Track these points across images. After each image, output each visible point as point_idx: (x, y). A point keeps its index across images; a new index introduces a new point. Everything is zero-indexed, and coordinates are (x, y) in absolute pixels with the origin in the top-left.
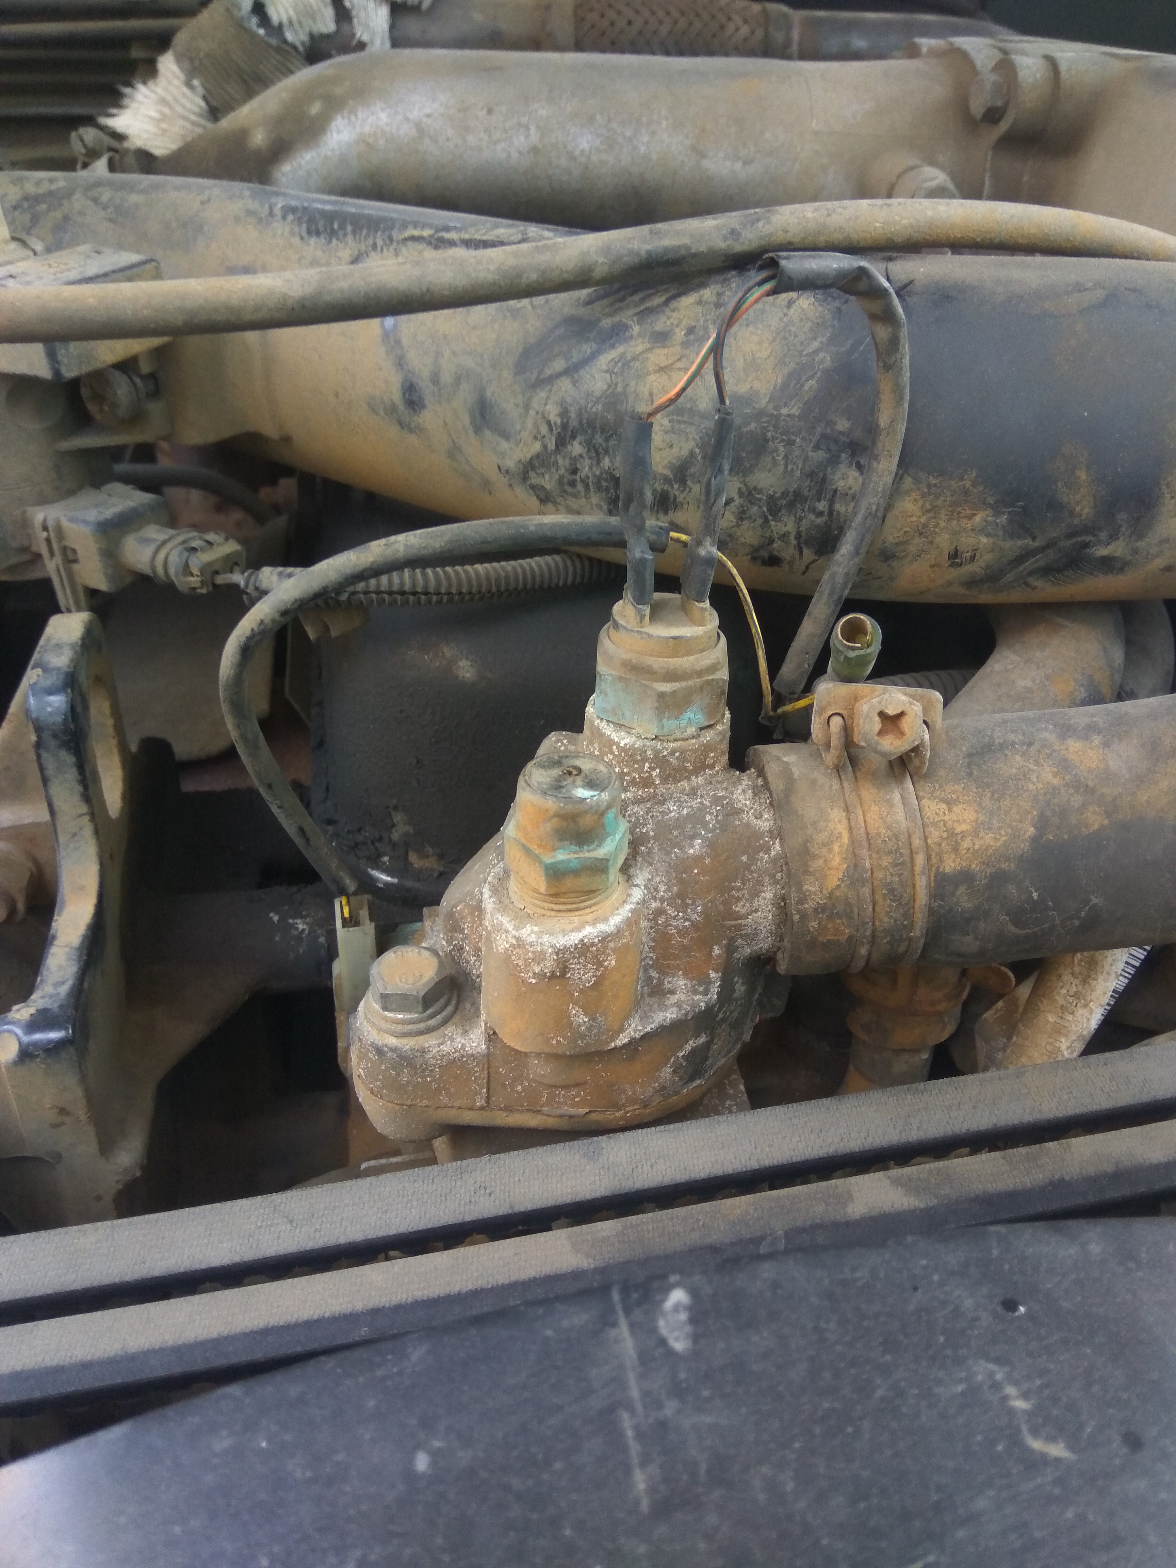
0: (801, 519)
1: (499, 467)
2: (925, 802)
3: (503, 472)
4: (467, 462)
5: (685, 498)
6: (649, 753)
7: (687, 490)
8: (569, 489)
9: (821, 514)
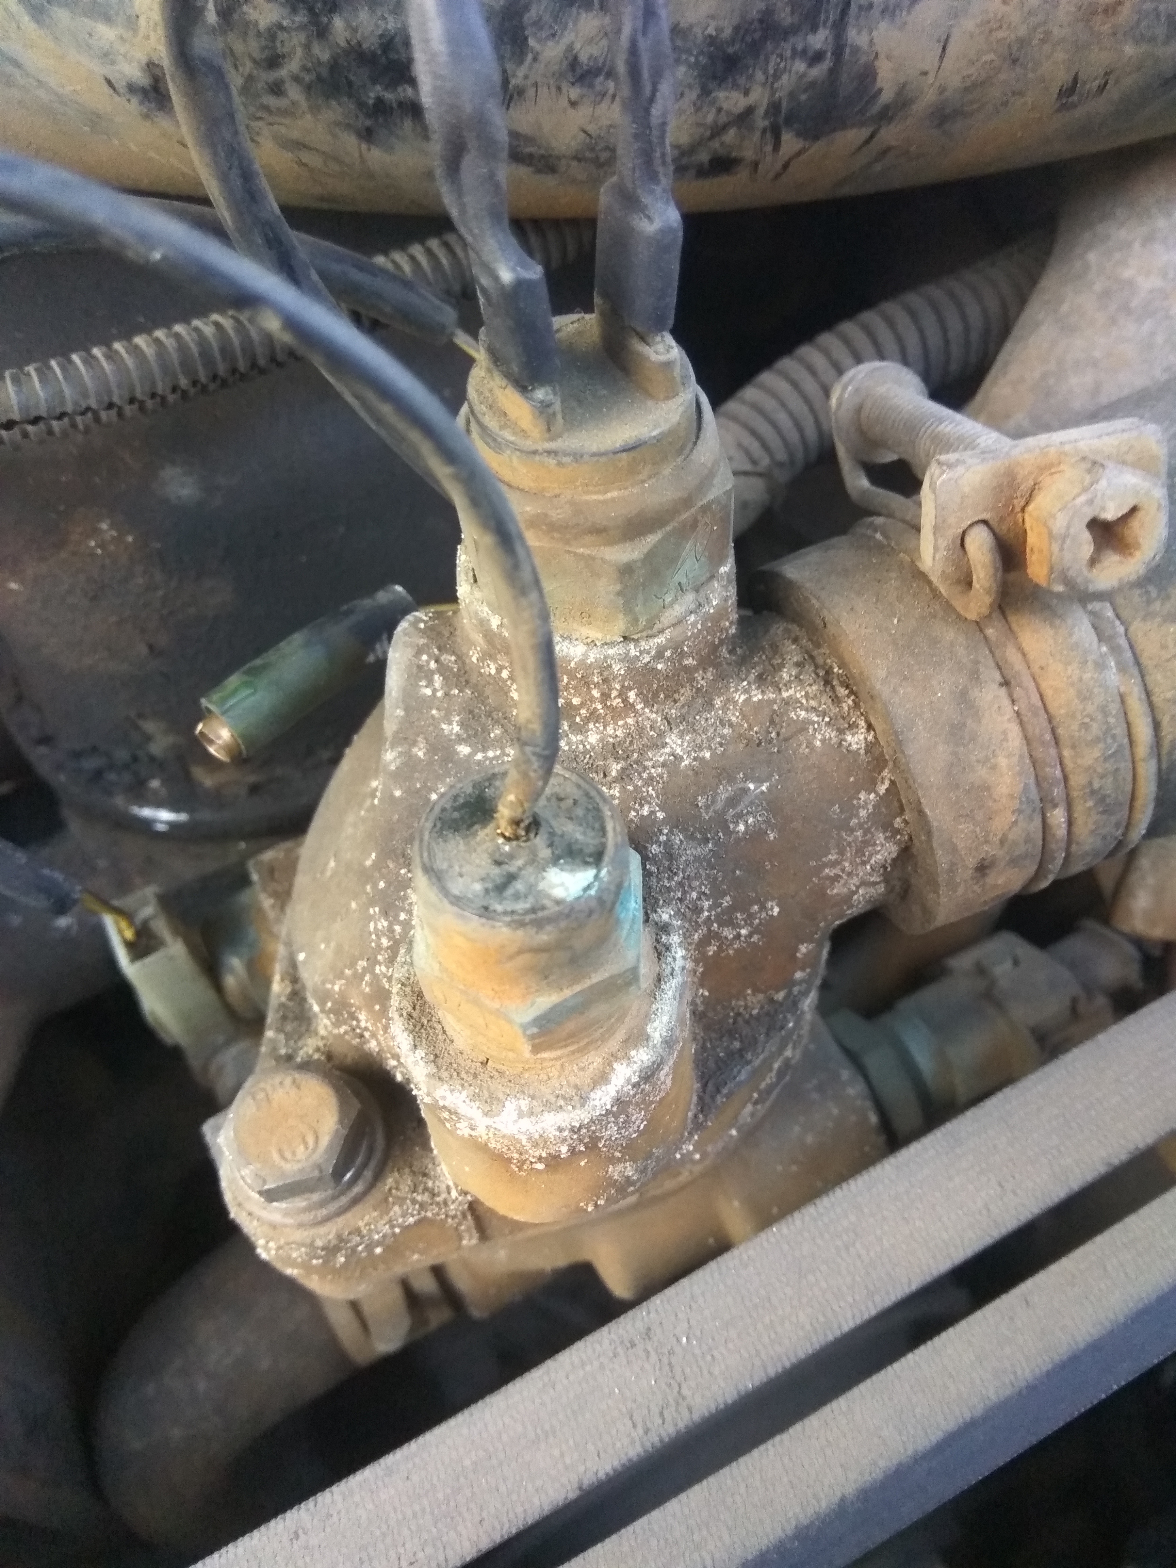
0: (777, 76)
1: (109, 83)
2: (1138, 627)
3: (121, 91)
4: (41, 84)
5: (526, 77)
6: (616, 667)
7: (530, 56)
8: (272, 101)
9: (817, 57)
